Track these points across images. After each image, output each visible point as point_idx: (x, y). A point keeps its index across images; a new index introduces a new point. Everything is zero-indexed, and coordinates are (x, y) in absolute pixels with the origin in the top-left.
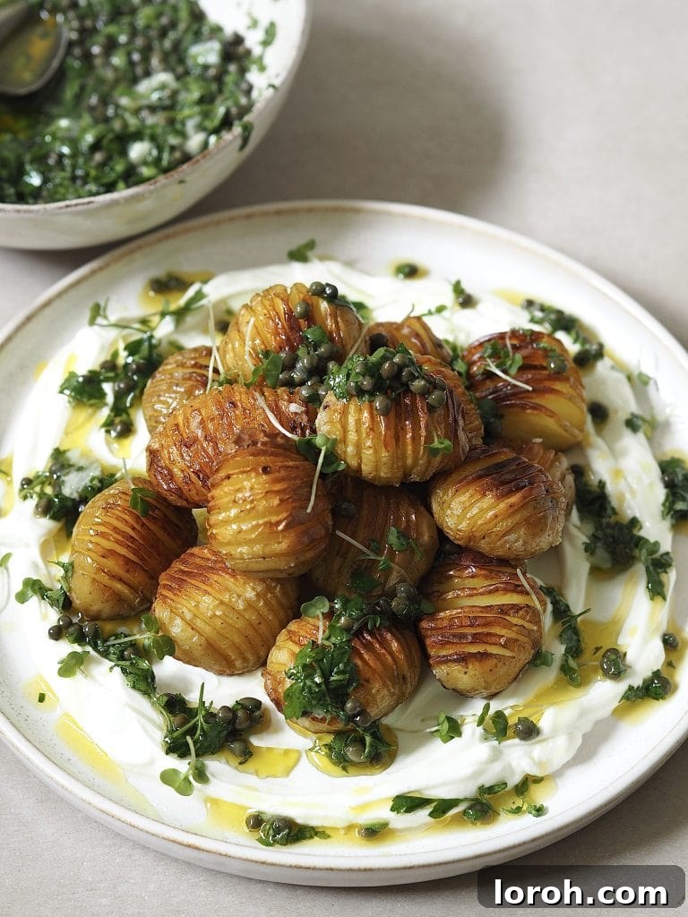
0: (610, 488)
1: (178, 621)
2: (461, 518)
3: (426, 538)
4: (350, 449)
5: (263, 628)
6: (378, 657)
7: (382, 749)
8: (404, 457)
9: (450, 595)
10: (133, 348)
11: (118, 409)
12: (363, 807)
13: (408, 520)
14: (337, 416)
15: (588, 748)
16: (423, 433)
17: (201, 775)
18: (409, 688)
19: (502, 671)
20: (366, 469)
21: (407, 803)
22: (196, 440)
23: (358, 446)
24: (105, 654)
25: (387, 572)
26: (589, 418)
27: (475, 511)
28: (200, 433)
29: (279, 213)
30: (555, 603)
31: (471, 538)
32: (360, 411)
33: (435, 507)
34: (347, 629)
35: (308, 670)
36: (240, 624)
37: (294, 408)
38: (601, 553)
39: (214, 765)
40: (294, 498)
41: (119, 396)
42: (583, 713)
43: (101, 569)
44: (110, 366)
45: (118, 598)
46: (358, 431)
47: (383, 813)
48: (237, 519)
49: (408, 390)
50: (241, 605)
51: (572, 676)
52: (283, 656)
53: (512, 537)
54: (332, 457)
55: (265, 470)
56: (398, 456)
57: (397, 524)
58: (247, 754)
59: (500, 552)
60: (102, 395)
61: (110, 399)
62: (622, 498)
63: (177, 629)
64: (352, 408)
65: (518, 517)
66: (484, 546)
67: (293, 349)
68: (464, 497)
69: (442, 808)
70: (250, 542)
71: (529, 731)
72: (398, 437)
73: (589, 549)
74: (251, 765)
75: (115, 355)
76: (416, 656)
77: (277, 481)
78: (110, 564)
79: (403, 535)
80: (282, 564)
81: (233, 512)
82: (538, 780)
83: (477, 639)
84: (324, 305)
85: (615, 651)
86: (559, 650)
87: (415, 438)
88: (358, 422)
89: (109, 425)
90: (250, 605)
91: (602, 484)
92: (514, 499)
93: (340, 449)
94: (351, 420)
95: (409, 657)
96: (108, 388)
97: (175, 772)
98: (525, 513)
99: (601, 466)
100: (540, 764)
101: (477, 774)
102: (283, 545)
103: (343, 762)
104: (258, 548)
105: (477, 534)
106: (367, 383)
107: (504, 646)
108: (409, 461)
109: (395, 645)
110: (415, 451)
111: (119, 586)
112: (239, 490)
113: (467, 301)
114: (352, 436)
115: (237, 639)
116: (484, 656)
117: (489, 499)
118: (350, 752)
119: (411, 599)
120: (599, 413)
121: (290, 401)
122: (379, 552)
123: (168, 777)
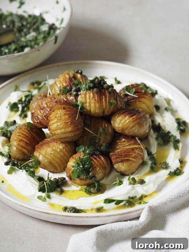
0: (161, 124)
1: (41, 156)
2: (119, 123)
3: (110, 131)
4: (88, 104)
5: (65, 157)
6: (98, 161)
7: (101, 188)
8: (103, 106)
9: (118, 147)
10: (26, 97)
11: (23, 111)
12: (96, 203)
13: (105, 126)
14: (83, 96)
15: (159, 189)
16: (108, 99)
17: (49, 197)
18: (107, 171)
19: (133, 165)
20: (92, 110)
21: (108, 201)
22: (44, 108)
23: (90, 103)
24: (21, 169)
25: (100, 139)
26: (154, 109)
27: (123, 121)
28: (45, 106)
29: (66, 65)
30: (148, 151)
31: (123, 129)
32: (90, 94)
33: (112, 122)
34: (89, 154)
35: (78, 164)
36: (58, 156)
37: (72, 98)
38: (160, 139)
39: (52, 195)
40: (72, 116)
41: (23, 108)
42: (157, 177)
43: (19, 145)
44: (20, 101)
45: (24, 154)
46: (89, 99)
47: (102, 204)
48: (56, 122)
49: (103, 88)
50: (59, 150)
51: (154, 170)
52: (71, 163)
53: (134, 128)
54: (83, 108)
55: (64, 108)
56: (101, 106)
57: (102, 126)
58: (62, 192)
59: (131, 134)
60: (18, 108)
61: (20, 109)
62: (165, 127)
63: (41, 158)
64: (88, 93)
65: (135, 122)
66: (126, 132)
67: (71, 86)
68: (120, 118)
69: (118, 202)
70: (61, 129)
71: (142, 182)
72: (101, 100)
73: (157, 139)
74: (63, 195)
75: (22, 98)
76: (109, 162)
77: (67, 111)
78: (21, 143)
79: (104, 129)
80: (70, 135)
81: (55, 120)
82: (146, 196)
83: (126, 156)
84: (79, 76)
85: (166, 162)
86: (150, 162)
87: (106, 100)
88: (90, 96)
89: (20, 115)
90: (61, 151)
91: (159, 124)
92: (134, 117)
93: (85, 105)
94: (88, 96)
95: (107, 162)
96: (20, 106)
97: (41, 196)
98: (138, 121)
99: (158, 119)
100: (146, 191)
101: (128, 193)
102: (69, 129)
103: (90, 193)
104: (63, 130)
105: (124, 128)
106: (91, 85)
107: (133, 158)
108: (104, 107)
109: (103, 158)
110: (106, 104)
111: (24, 150)
112: (57, 114)
113: (119, 83)
114: (88, 100)
115: (58, 160)
116: (128, 160)
117: (127, 117)
118: (92, 190)
119: (107, 147)
120: (157, 108)
121: (70, 96)
122: (97, 134)
123: (39, 198)
